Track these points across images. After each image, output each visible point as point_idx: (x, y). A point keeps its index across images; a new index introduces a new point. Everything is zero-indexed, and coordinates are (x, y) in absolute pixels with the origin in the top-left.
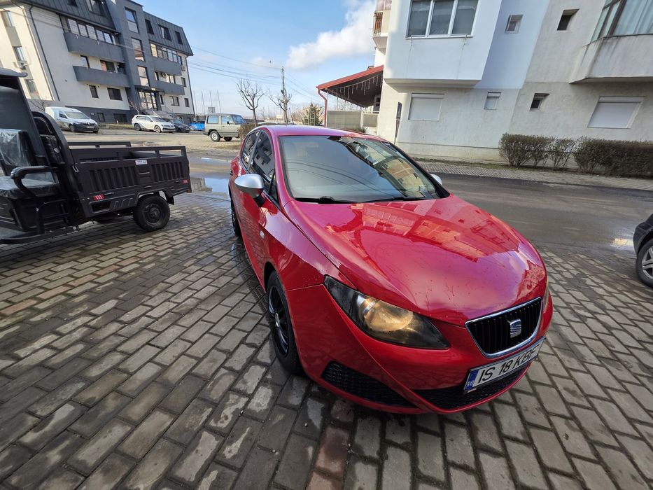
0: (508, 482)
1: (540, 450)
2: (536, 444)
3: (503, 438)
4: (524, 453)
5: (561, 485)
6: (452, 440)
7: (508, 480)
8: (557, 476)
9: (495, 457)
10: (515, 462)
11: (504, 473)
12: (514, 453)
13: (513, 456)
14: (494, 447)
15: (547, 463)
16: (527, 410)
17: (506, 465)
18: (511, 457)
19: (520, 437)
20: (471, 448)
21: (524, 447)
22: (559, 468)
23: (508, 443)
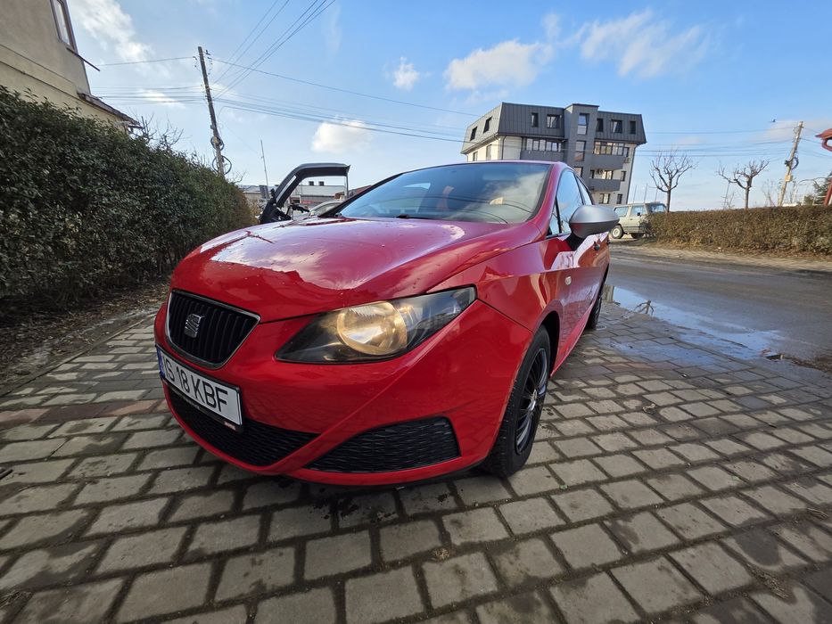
0: (121, 526)
1: (167, 573)
2: (180, 569)
3: (193, 525)
4: (164, 549)
5: (99, 594)
6: (189, 473)
7: (124, 526)
8: (115, 592)
9: (160, 514)
10: (150, 535)
11: (135, 521)
12: (165, 536)
13: (159, 534)
14: (176, 514)
15: (141, 582)
16: (254, 563)
17: (145, 525)
18: (159, 532)
19: (193, 547)
20: (176, 490)
21: (173, 549)
22: (130, 598)
23: (184, 530)
